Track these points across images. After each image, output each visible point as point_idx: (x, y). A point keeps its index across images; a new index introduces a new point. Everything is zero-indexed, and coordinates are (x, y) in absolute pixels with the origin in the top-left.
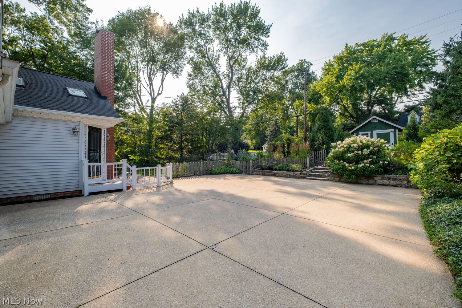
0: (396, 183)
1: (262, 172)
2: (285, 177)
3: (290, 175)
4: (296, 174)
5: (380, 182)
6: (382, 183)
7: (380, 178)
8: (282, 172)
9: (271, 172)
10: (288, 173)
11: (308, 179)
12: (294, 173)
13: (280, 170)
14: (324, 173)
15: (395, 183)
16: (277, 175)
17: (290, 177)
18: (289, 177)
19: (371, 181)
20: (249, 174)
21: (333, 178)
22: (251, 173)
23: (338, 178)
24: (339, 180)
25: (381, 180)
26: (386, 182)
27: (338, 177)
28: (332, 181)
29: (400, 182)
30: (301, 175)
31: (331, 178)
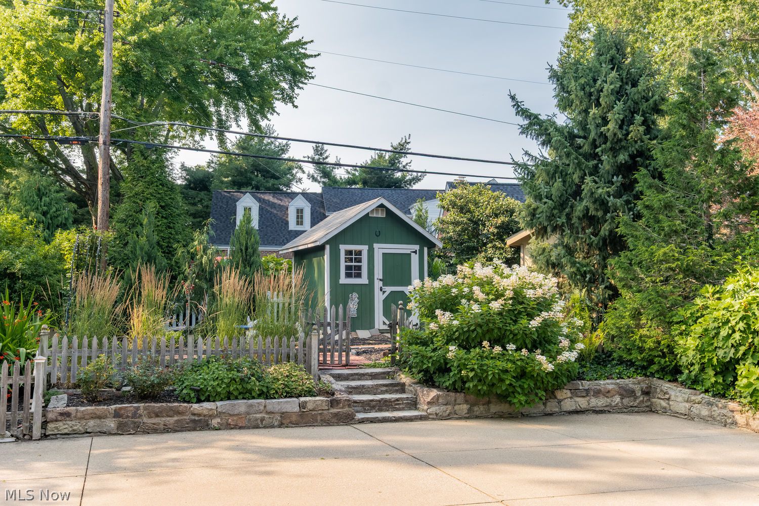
0: (597, 402)
1: (117, 414)
2: (257, 427)
3: (283, 415)
4: (310, 406)
5: (569, 405)
6: (574, 408)
7: (569, 394)
8: (241, 405)
9: (179, 413)
10: (277, 408)
11: (362, 421)
12: (302, 406)
13: (229, 396)
14: (383, 393)
15: (600, 404)
16: (215, 422)
17: (285, 422)
18: (281, 425)
19: (552, 406)
20: (26, 436)
21: (450, 407)
22: (37, 432)
23: (465, 407)
24: (470, 410)
25: (571, 398)
26: (582, 403)
27: (466, 402)
28: (448, 418)
29: (609, 400)
30: (333, 410)
31: (443, 408)
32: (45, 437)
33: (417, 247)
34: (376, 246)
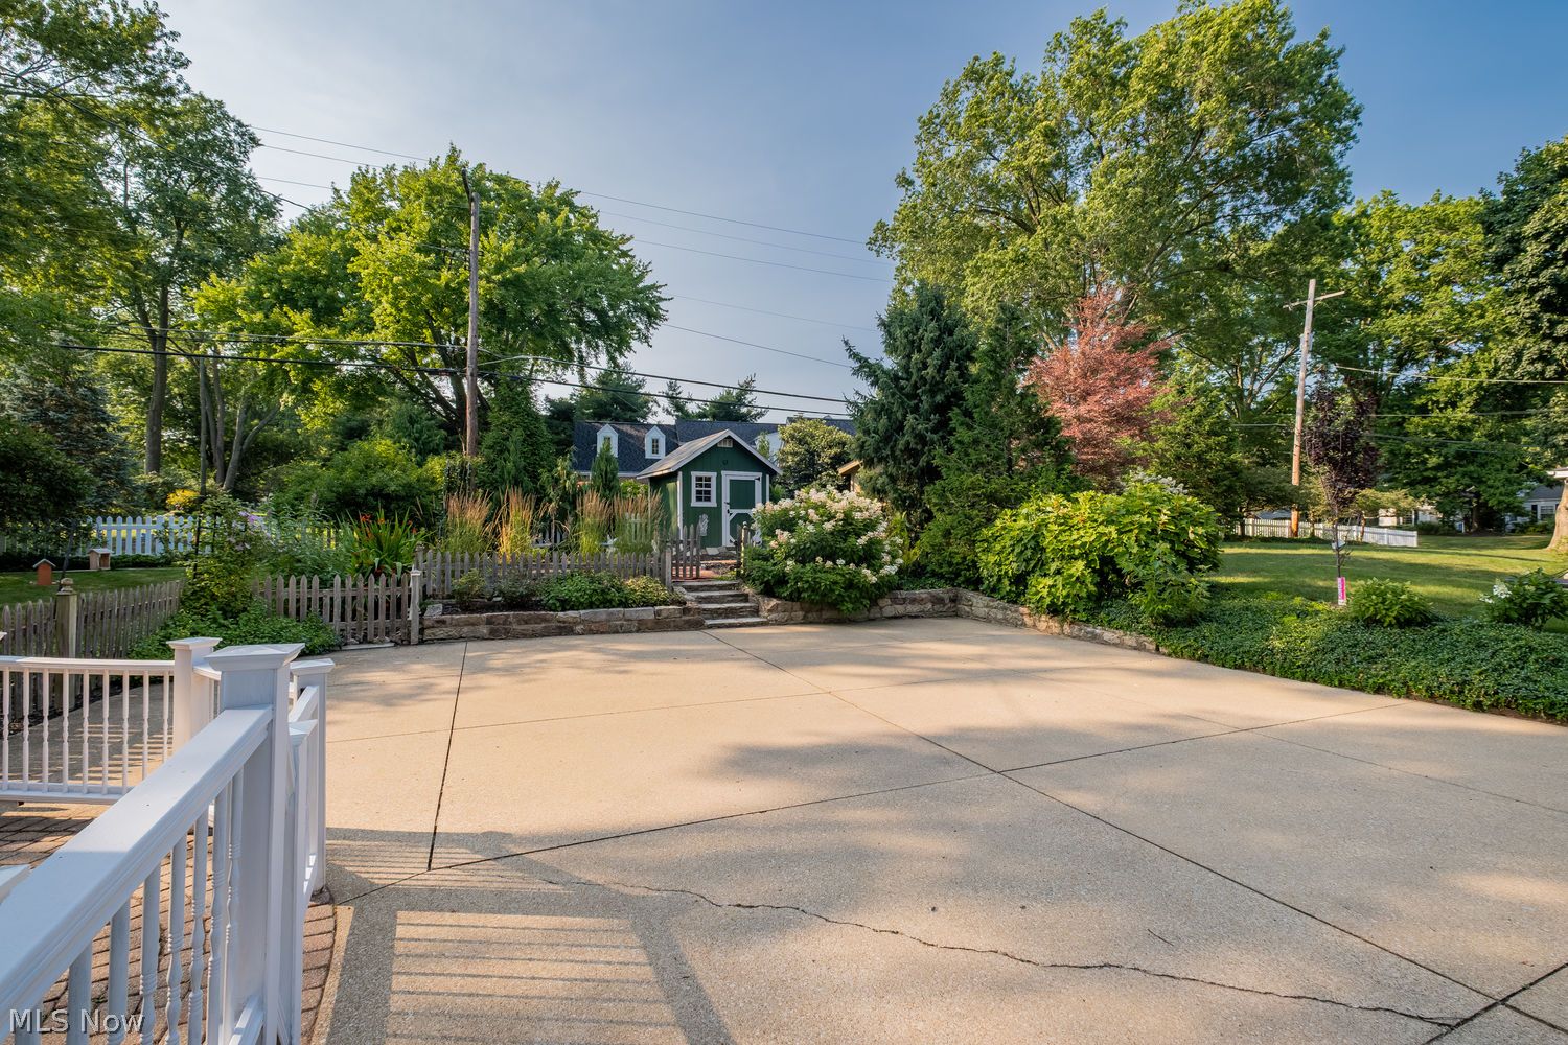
0: (913, 609)
1: (489, 622)
2: (617, 632)
3: (641, 622)
4: (664, 614)
5: (889, 611)
6: (893, 614)
7: (889, 603)
8: (602, 613)
9: (545, 620)
10: (634, 616)
11: (710, 627)
12: (657, 613)
13: (591, 605)
14: (729, 602)
16: (579, 628)
17: (642, 627)
18: (638, 631)
19: (875, 612)
20: (405, 642)
21: (787, 614)
22: (415, 637)
23: (801, 614)
24: (804, 617)
25: (891, 605)
26: (900, 609)
27: (802, 609)
28: (786, 623)
29: (922, 607)
30: (687, 618)
31: (782, 615)
32: (422, 642)
33: (760, 475)
34: (723, 473)
